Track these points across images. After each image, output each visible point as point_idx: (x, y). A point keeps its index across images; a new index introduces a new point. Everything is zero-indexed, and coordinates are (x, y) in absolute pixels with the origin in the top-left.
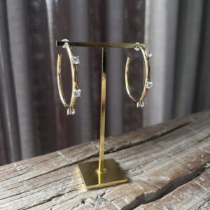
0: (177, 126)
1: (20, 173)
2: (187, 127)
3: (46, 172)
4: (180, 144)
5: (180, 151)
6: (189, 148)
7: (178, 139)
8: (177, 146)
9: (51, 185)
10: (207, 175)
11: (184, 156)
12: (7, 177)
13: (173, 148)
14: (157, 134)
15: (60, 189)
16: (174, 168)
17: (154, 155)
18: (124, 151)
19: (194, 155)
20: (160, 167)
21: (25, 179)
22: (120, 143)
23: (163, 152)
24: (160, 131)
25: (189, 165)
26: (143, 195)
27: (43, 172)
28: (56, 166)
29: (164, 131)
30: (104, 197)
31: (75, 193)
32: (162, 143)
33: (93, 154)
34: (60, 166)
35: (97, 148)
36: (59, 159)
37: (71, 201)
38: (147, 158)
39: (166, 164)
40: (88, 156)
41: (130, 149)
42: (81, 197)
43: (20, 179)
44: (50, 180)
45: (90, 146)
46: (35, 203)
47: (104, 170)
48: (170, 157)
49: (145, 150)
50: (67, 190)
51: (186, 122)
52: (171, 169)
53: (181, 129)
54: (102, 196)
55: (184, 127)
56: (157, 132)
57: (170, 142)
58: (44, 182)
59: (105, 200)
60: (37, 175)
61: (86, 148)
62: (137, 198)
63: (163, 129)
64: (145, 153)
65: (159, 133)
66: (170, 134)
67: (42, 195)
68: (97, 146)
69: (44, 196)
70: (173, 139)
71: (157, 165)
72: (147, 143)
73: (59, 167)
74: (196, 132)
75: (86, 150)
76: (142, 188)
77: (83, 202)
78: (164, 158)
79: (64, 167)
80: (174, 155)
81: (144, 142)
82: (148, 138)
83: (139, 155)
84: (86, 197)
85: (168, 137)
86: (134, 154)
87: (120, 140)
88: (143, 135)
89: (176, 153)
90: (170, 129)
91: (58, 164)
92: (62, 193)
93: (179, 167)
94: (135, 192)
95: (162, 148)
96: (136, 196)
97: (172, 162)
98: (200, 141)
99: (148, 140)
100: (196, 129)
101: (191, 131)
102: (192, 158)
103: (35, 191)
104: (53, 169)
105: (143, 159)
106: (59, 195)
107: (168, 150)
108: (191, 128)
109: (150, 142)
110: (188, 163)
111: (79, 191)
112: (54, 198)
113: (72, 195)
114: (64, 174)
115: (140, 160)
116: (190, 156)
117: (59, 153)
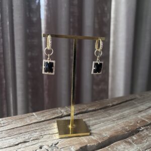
0: (125, 100)
1: (3, 125)
2: (133, 101)
3: (21, 125)
4: (124, 113)
5: (123, 117)
7: (124, 109)
8: (121, 114)
9: (21, 135)
10: (139, 136)
11: (125, 121)
13: (118, 115)
15: (27, 138)
16: (115, 129)
17: (102, 119)
18: (81, 115)
19: (132, 121)
20: (105, 127)
21: (4, 129)
22: (79, 110)
23: (110, 118)
24: (112, 103)
25: (127, 127)
26: (86, 146)
27: (19, 126)
28: (29, 122)
29: (115, 103)
30: (57, 146)
32: (111, 111)
33: (58, 116)
34: (32, 122)
35: (61, 112)
36: (33, 117)
37: (32, 146)
38: (96, 121)
39: (110, 126)
40: (54, 117)
41: (86, 114)
42: (40, 144)
43: (1, 129)
44: (21, 131)
45: (57, 110)
46: (6, 146)
48: (114, 121)
49: (96, 116)
50: (31, 139)
51: (133, 98)
52: (111, 130)
53: (127, 103)
54: (55, 145)
55: (130, 102)
56: (109, 103)
57: (117, 111)
58: (17, 133)
59: (58, 148)
60: (14, 127)
61: (54, 111)
62: (81, 148)
63: (114, 102)
64: (96, 117)
65: (111, 105)
66: (118, 105)
67: (13, 141)
70: (120, 109)
71: (102, 126)
72: (100, 110)
74: (139, 105)
76: (86, 141)
77: (41, 148)
78: (109, 122)
79: (35, 123)
80: (117, 120)
81: (98, 110)
82: (100, 107)
83: (91, 119)
84: (44, 145)
85: (116, 108)
86: (87, 118)
87: (80, 108)
88: (98, 105)
89: (119, 119)
90: (119, 102)
91: (31, 121)
92: (28, 141)
93: (119, 128)
94: (80, 143)
95: (110, 115)
96: (81, 146)
97: (114, 125)
98: (140, 112)
99: (101, 109)
100: (139, 103)
101: (135, 104)
102: (131, 123)
103: (9, 138)
104: (26, 124)
105: (94, 121)
106: (25, 142)
107: (114, 116)
108: (136, 103)
109: (102, 110)
111: (40, 141)
112: (21, 143)
113: (34, 142)
114: (33, 128)
115: (91, 122)
116: (130, 121)
117: (34, 114)
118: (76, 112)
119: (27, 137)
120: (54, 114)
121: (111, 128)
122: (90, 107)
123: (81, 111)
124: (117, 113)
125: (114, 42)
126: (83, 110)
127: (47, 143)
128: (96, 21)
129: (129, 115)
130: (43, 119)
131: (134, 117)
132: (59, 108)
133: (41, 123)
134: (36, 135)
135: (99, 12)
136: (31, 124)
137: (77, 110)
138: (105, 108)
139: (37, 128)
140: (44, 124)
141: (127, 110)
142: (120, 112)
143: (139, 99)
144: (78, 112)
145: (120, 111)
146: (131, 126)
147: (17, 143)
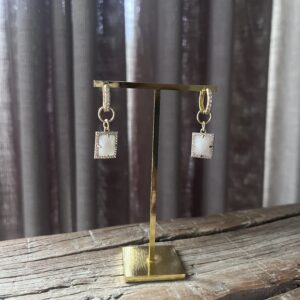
0: (283, 215)
1: (29, 251)
3: (61, 254)
4: (274, 242)
5: (271, 251)
6: (286, 250)
7: (275, 235)
9: (57, 272)
11: (272, 260)
13: (260, 246)
14: (244, 223)
15: (66, 279)
16: (245, 276)
17: (224, 253)
18: (182, 241)
19: (289, 261)
20: (224, 271)
21: (30, 259)
22: (180, 230)
23: (241, 250)
24: (252, 219)
25: (273, 275)
27: (57, 254)
28: (77, 248)
29: (258, 220)
31: (82, 287)
32: (246, 238)
34: (82, 249)
36: (87, 240)
37: (72, 297)
38: (210, 255)
39: (237, 268)
41: (193, 239)
42: (88, 294)
45: (135, 228)
50: (74, 282)
52: (237, 278)
54: (117, 298)
56: (246, 220)
57: (260, 238)
58: (51, 268)
61: (129, 230)
63: (259, 216)
64: (211, 248)
65: (249, 222)
67: (40, 283)
68: (146, 230)
70: (268, 233)
71: (220, 268)
72: (222, 234)
73: (79, 250)
78: (237, 259)
79: (87, 251)
80: (255, 257)
81: (219, 232)
82: (225, 228)
83: (200, 250)
84: (94, 295)
86: (193, 248)
87: (182, 226)
88: (222, 223)
89: (260, 254)
90: (269, 219)
91: (82, 246)
92: (67, 285)
93: (254, 275)
95: (242, 244)
97: (246, 266)
99: (225, 231)
102: (285, 265)
103: (35, 276)
105: (204, 256)
106: (61, 287)
107: (250, 249)
109: (229, 234)
110: (272, 272)
111: (89, 287)
112: (53, 288)
113: (77, 289)
114: (82, 260)
115: (199, 257)
116: (282, 262)
117: (91, 232)
118: (173, 235)
119: (67, 276)
120: (128, 235)
121: (237, 273)
122: (204, 225)
123: (183, 232)
124: (259, 242)
126: (188, 232)
127: (101, 294)
129: (285, 247)
130: (104, 245)
133: (99, 252)
134: (84, 274)
136: (81, 252)
137: (175, 231)
138: (236, 230)
139: (90, 262)
140: (105, 255)
141: (283, 236)
144: (177, 234)
146: (283, 272)
147: (46, 288)
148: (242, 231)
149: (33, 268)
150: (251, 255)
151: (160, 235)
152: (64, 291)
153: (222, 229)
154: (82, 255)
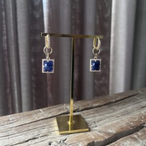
0: (127, 96)
1: (12, 122)
2: (135, 97)
3: (29, 122)
4: (127, 108)
5: (127, 113)
6: (133, 112)
7: (127, 105)
8: (125, 109)
9: (30, 131)
10: (144, 131)
11: (129, 117)
12: (3, 124)
13: (122, 111)
14: (112, 101)
16: (120, 125)
17: (107, 115)
18: (86, 111)
19: (136, 117)
20: (110, 123)
21: (14, 126)
22: (84, 106)
23: (114, 113)
24: (115, 99)
25: (132, 123)
26: (93, 142)
27: (27, 122)
28: (36, 119)
29: (118, 99)
30: (65, 142)
31: (45, 138)
32: (115, 107)
33: (64, 112)
36: (40, 114)
37: (42, 143)
38: (101, 117)
39: (115, 122)
40: (60, 113)
41: (91, 110)
42: (49, 141)
43: (11, 126)
44: (30, 128)
45: (62, 106)
46: (17, 143)
47: (73, 121)
50: (40, 135)
51: (135, 94)
52: (117, 126)
53: (130, 98)
54: (64, 141)
55: (132, 97)
56: (113, 99)
57: (120, 107)
58: (26, 129)
59: (66, 144)
60: (22, 124)
61: (60, 108)
62: (89, 144)
63: (117, 97)
64: (101, 113)
65: (114, 100)
66: (122, 101)
67: (23, 138)
68: (68, 107)
69: (24, 138)
70: (123, 105)
71: (108, 122)
73: (38, 119)
75: (59, 109)
76: (93, 137)
77: (50, 144)
78: (114, 117)
79: (42, 120)
80: (122, 116)
81: (102, 106)
82: (104, 103)
83: (96, 115)
84: (52, 141)
85: (120, 103)
86: (92, 114)
87: (84, 104)
88: (102, 101)
89: (123, 114)
90: (122, 98)
91: (38, 117)
92: (37, 137)
93: (124, 124)
94: (88, 140)
95: (114, 111)
96: (88, 142)
97: (119, 120)
98: (143, 107)
99: (104, 105)
100: (141, 99)
101: (137, 100)
102: (135, 119)
103: (19, 134)
105: (99, 117)
106: (34, 138)
107: (118, 112)
108: (138, 98)
109: (106, 106)
111: (49, 137)
112: (30, 139)
113: (43, 139)
114: (41, 124)
115: (96, 118)
116: (134, 117)
117: (41, 110)
118: (81, 108)
119: (36, 133)
121: (116, 124)
122: (95, 102)
123: (86, 107)
124: (121, 109)
125: (115, 38)
126: (88, 107)
127: (56, 140)
128: (98, 17)
129: (133, 110)
130: (50, 116)
131: (138, 113)
132: (65, 104)
133: (48, 120)
134: (44, 131)
135: (100, 8)
136: (39, 120)
137: (82, 106)
138: (109, 104)
139: (45, 125)
140: (51, 121)
141: (130, 105)
142: (123, 108)
143: (142, 95)
144: (84, 108)
145: (124, 106)
146: (136, 121)
147: (27, 140)
148: (112, 104)
149: (16, 130)
150: (119, 115)
151: (76, 109)
152: (36, 140)
153: (103, 104)
154: (40, 122)
